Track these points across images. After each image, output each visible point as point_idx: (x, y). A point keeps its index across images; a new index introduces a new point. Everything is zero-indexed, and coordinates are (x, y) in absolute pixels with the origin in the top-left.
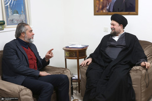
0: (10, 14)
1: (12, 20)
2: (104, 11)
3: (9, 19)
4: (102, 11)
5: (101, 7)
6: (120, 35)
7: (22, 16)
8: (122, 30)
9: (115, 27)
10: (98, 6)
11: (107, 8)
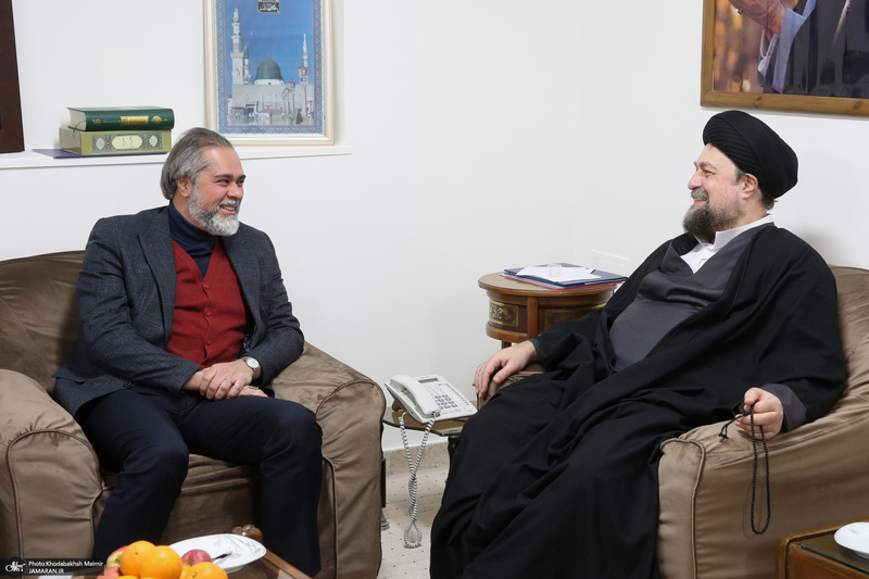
0: (237, 79)
1: (248, 110)
2: (747, 85)
3: (231, 104)
4: (735, 87)
5: (733, 58)
6: (723, 238)
7: (299, 89)
8: (753, 205)
9: (711, 184)
10: (720, 51)
11: (762, 67)
